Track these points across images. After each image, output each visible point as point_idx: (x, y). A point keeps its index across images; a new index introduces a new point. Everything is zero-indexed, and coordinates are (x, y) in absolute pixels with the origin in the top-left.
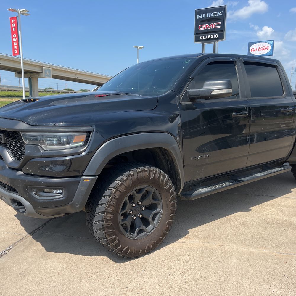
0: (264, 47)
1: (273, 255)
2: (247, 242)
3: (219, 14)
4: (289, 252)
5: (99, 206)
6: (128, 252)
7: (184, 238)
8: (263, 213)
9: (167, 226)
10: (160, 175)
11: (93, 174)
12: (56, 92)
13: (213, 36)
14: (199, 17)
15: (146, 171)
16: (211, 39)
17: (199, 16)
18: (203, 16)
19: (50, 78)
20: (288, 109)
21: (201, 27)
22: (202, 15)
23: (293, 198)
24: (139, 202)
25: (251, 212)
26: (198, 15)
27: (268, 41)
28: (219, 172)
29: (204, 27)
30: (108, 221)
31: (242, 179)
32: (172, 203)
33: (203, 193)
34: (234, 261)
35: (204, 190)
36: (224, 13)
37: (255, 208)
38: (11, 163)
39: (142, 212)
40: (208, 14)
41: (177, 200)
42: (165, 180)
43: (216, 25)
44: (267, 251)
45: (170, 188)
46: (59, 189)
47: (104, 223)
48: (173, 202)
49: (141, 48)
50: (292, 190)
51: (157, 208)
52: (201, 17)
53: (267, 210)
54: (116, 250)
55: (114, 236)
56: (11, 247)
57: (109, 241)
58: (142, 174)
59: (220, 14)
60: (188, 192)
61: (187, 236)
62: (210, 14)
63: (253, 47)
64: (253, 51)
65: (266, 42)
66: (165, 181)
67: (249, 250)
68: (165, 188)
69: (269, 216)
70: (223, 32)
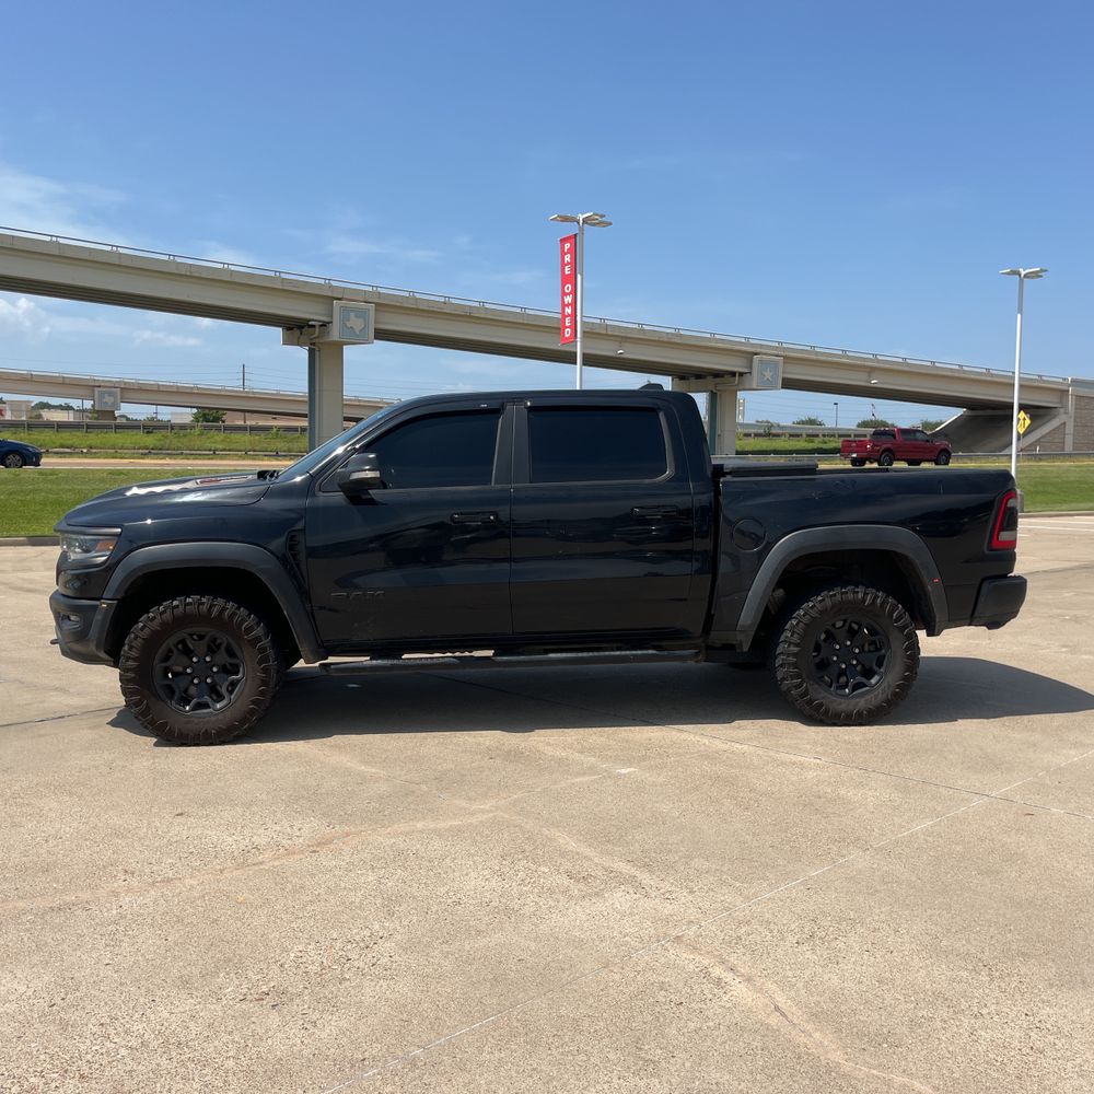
10: (234, 614)
11: (113, 597)
19: (775, 388)
30: (128, 670)
32: (262, 668)
39: (214, 675)
42: (246, 624)
48: (264, 666)
54: (143, 720)
58: (193, 608)
66: (244, 626)
68: (246, 638)
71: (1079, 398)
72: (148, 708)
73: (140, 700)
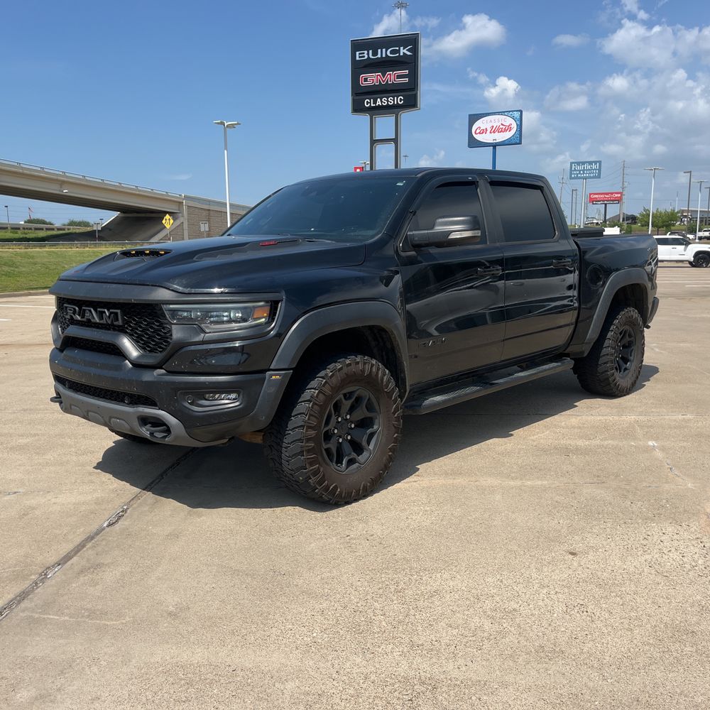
0: (502, 124)
1: (553, 486)
2: (513, 475)
3: (403, 51)
4: (577, 481)
5: (292, 418)
6: (337, 493)
7: (412, 476)
8: (532, 438)
9: (390, 453)
10: (378, 369)
11: (286, 367)
12: (9, 228)
13: (394, 100)
14: (360, 57)
15: (358, 363)
16: (388, 107)
17: (360, 54)
18: (368, 54)
20: (563, 260)
21: (366, 80)
22: (366, 52)
23: (578, 416)
24: (346, 416)
25: (512, 437)
26: (357, 53)
27: (509, 112)
28: (460, 369)
29: (372, 79)
30: (308, 440)
31: (496, 382)
32: (395, 416)
33: (438, 403)
34: (498, 497)
35: (438, 398)
36: (415, 50)
37: (519, 433)
38: (139, 357)
39: (350, 432)
40: (379, 50)
42: (385, 378)
43: (399, 77)
44: (545, 482)
45: (393, 391)
46: (233, 392)
47: (303, 444)
48: (397, 415)
49: (232, 126)
50: (575, 404)
51: (373, 425)
52: (364, 57)
53: (538, 433)
54: (319, 488)
55: (317, 465)
56: (125, 507)
57: (309, 473)
58: (353, 369)
59: (405, 51)
60: (414, 403)
61: (417, 473)
62: (384, 50)
63: (479, 124)
64: (480, 133)
65: (506, 114)
66: (385, 380)
67: (518, 483)
68: (386, 390)
69: (542, 441)
70: (414, 93)
71: (189, 207)
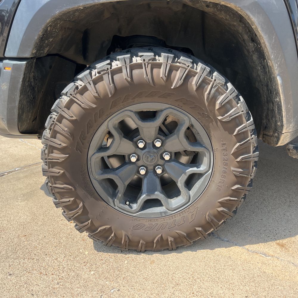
6: (111, 237)
7: (273, 244)
9: (220, 209)
32: (238, 160)
41: (259, 156)
48: (242, 159)
51: (200, 163)
54: (80, 225)
55: (72, 199)
57: (61, 206)
66: (218, 102)
68: (220, 118)
72: (85, 211)
73: (74, 201)
